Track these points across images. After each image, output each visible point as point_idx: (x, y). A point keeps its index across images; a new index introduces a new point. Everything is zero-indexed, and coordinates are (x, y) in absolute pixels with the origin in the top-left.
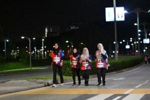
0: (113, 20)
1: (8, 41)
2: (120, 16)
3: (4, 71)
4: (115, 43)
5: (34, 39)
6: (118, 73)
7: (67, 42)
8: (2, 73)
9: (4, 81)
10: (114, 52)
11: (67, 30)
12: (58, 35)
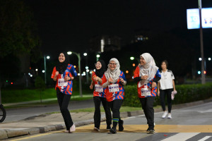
0: (197, 26)
1: (48, 57)
2: (208, 22)
3: (44, 100)
4: (200, 59)
5: (85, 54)
6: (205, 102)
7: (132, 58)
8: (41, 103)
9: (44, 113)
10: (199, 73)
11: (132, 42)
12: (119, 49)
